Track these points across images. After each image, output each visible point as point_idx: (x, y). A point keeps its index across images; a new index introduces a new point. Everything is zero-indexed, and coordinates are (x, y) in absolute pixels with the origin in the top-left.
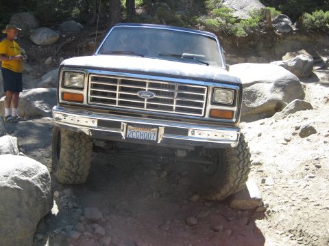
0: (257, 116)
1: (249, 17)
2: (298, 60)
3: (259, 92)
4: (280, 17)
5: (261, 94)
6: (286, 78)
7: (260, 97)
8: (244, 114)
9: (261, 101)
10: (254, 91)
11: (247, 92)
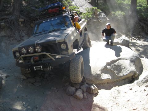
1: (85, 12)
2: (124, 40)
3: (123, 66)
4: (100, 12)
5: (125, 67)
6: (134, 56)
7: (124, 69)
8: (115, 80)
9: (125, 72)
10: (120, 65)
11: (116, 66)
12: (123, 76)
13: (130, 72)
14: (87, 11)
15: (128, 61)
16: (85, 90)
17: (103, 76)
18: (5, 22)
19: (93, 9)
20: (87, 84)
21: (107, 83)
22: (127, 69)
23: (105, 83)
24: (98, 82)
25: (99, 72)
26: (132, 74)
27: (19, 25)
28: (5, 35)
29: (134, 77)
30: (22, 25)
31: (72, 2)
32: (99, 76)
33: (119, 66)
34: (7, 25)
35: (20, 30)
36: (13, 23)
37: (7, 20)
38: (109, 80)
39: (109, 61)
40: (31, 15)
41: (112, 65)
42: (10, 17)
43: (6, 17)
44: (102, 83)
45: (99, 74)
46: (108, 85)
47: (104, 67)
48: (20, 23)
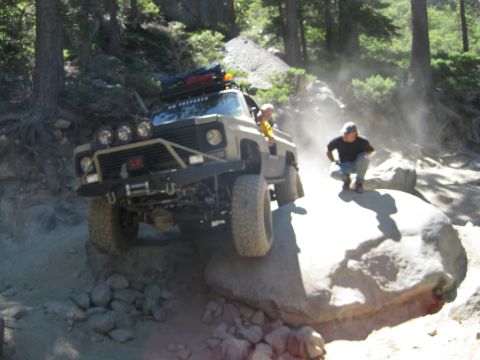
0: (405, 309)
1: (268, 86)
2: (398, 170)
3: (400, 256)
4: (315, 85)
5: (407, 262)
6: (435, 222)
7: (405, 267)
8: (379, 307)
9: (410, 277)
10: (390, 255)
11: (377, 258)
12: (405, 291)
13: (428, 277)
14: (272, 82)
15: (418, 241)
16: (281, 346)
17: (338, 296)
18: (8, 134)
19: (291, 75)
20: (286, 324)
21: (354, 317)
22: (417, 268)
23: (344, 319)
24: (321, 318)
25: (324, 285)
26: (433, 284)
27: (55, 140)
28: (11, 174)
29: (439, 292)
30: (65, 140)
31: (222, 58)
32: (324, 297)
33: (387, 258)
34: (17, 142)
35: (60, 157)
36: (37, 135)
37: (16, 125)
38: (357, 309)
39: (354, 246)
40: (94, 106)
41: (364, 257)
42: (27, 115)
43: (11, 116)
44: (336, 320)
45: (324, 291)
46: (357, 325)
47: (338, 266)
48: (58, 133)
